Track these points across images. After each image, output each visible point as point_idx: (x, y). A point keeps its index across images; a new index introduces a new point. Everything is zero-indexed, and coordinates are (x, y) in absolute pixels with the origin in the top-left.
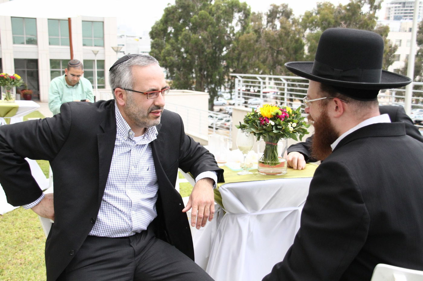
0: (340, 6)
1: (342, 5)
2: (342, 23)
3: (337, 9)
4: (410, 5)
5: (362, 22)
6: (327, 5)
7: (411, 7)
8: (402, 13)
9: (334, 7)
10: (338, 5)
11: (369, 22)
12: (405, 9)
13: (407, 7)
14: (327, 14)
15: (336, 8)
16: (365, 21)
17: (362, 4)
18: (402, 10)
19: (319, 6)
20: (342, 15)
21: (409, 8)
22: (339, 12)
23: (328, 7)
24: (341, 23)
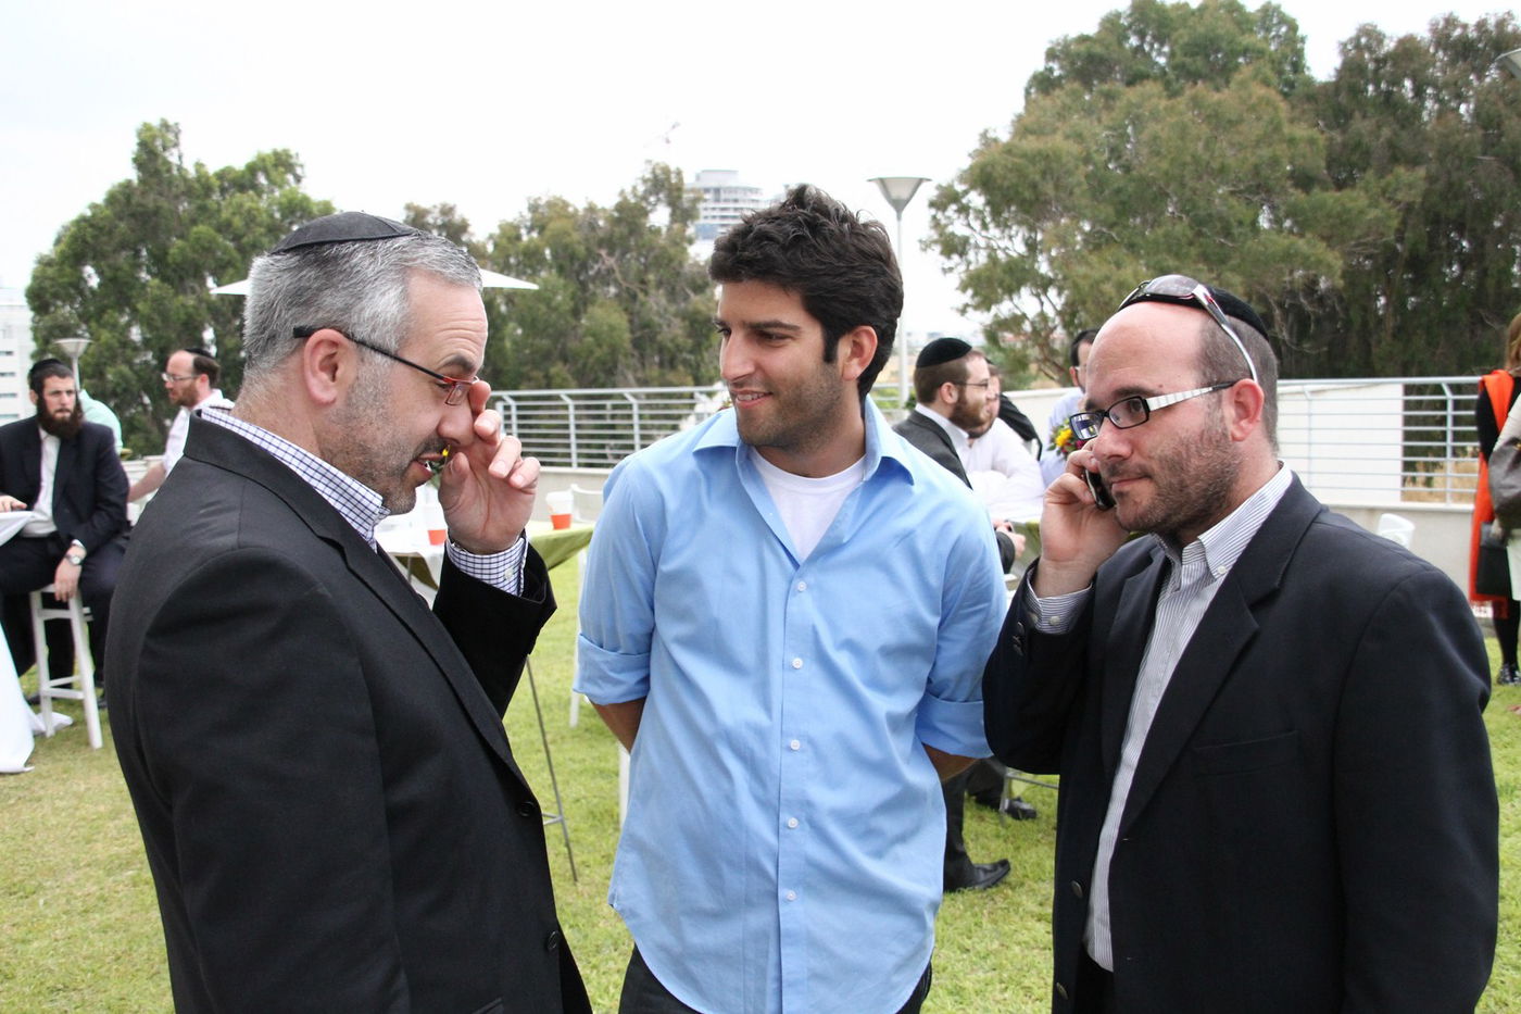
0: (591, 209)
1: (596, 206)
2: (603, 252)
3: (584, 216)
4: (733, 196)
5: (657, 252)
6: (555, 205)
7: (736, 201)
8: (714, 217)
9: (576, 210)
10: (586, 205)
11: (672, 251)
12: (723, 205)
13: (726, 201)
14: (567, 233)
15: (581, 213)
16: (663, 248)
17: (649, 203)
18: (714, 209)
19: (534, 208)
20: (601, 234)
21: (731, 205)
22: (593, 226)
23: (559, 207)
24: (600, 255)
